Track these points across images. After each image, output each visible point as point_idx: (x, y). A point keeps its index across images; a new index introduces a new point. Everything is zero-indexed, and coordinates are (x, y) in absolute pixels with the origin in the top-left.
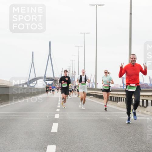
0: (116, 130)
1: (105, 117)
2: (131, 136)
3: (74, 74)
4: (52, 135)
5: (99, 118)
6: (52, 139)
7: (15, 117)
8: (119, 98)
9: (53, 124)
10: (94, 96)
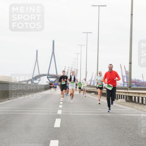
0: (116, 126)
1: (106, 114)
2: (130, 133)
3: (76, 72)
4: (55, 130)
5: (100, 114)
6: (55, 134)
7: (20, 112)
8: (120, 95)
9: (55, 120)
10: (95, 94)
